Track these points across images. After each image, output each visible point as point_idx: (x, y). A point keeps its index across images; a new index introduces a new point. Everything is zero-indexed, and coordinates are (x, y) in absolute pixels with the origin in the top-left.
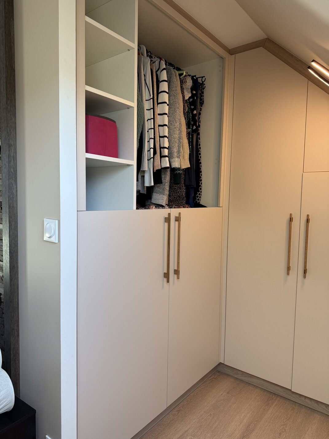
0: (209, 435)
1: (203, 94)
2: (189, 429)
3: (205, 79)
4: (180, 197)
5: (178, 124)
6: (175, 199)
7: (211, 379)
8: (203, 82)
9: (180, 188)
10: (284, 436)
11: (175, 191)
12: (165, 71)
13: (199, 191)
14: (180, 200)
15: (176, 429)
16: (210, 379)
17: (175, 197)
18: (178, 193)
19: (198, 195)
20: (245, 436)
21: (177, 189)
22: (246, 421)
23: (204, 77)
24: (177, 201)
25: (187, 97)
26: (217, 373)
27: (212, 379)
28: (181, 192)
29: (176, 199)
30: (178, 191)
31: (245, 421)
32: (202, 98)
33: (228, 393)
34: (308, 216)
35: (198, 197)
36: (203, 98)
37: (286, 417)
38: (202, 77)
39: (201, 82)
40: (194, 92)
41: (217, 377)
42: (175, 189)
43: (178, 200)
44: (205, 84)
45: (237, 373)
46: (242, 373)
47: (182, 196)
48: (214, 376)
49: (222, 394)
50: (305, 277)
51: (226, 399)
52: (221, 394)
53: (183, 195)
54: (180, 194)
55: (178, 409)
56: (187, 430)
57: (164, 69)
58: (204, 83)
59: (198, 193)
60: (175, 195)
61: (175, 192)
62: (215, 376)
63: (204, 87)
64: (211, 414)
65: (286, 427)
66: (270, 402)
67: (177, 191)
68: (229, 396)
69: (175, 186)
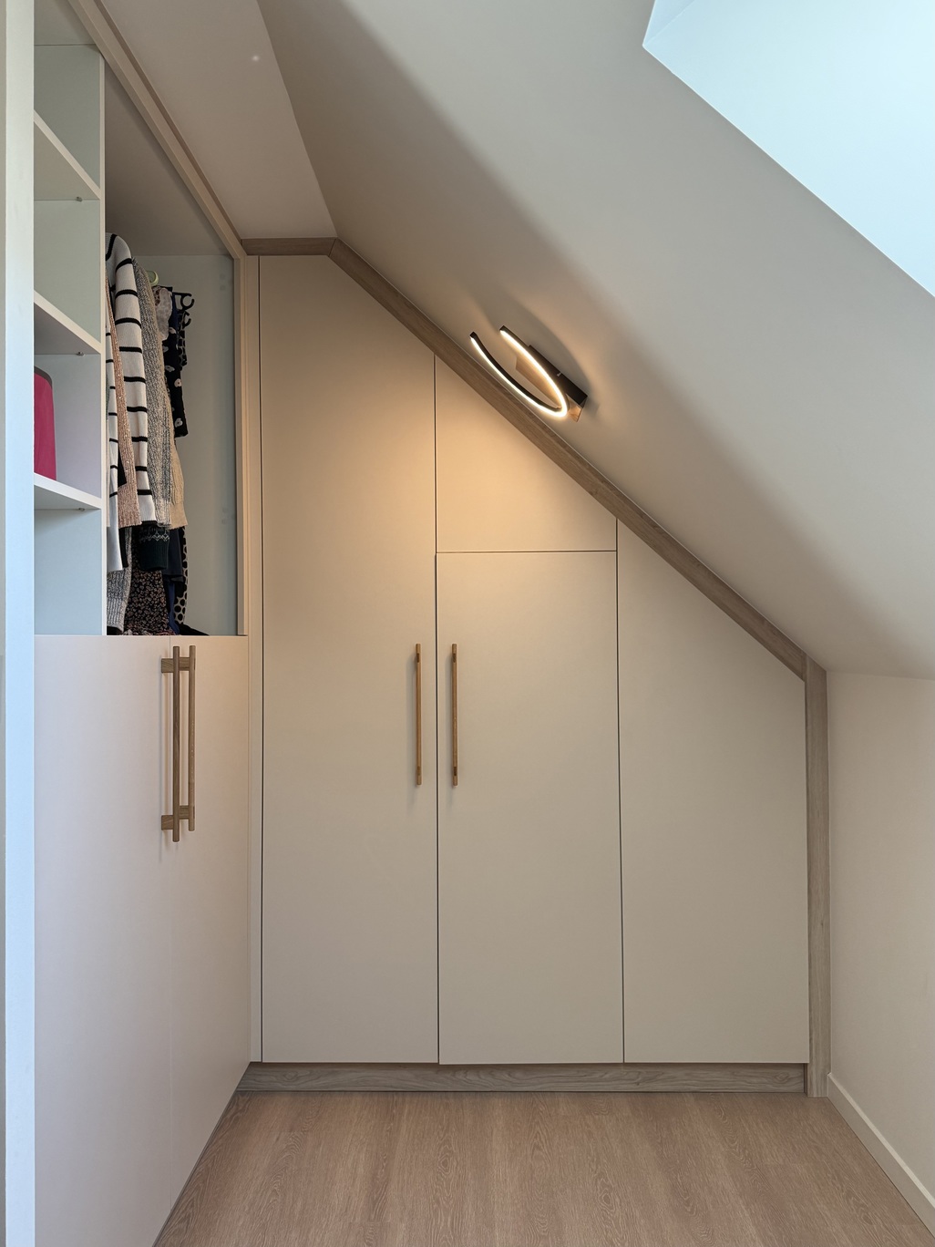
1: (184, 337)
3: (193, 300)
5: (161, 409)
8: (185, 308)
9: (153, 583)
10: (455, 1164)
12: (130, 267)
14: (152, 616)
16: (228, 1116)
19: (179, 604)
20: (377, 1199)
21: (145, 585)
22: (363, 1170)
23: (190, 295)
24: (144, 619)
26: (240, 1097)
27: (235, 1113)
29: (143, 613)
30: (147, 591)
31: (361, 1170)
33: (291, 1130)
34: (454, 646)
35: (178, 609)
37: (440, 1127)
38: (183, 295)
39: (181, 308)
40: (174, 331)
41: (245, 1107)
42: (140, 584)
43: (147, 616)
44: (188, 314)
45: (295, 1076)
46: (309, 1073)
47: (158, 604)
48: (234, 1107)
49: (278, 1139)
50: (454, 783)
51: (293, 1145)
52: (275, 1138)
53: (160, 602)
57: (128, 261)
58: (187, 311)
59: (179, 599)
60: (139, 602)
61: (139, 593)
62: (237, 1105)
63: (186, 322)
64: (274, 1191)
65: (450, 1146)
66: (394, 1111)
67: (145, 589)
68: (297, 1137)
69: (140, 578)
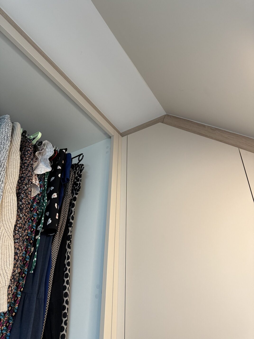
1: (80, 177)
3: (83, 156)
8: (80, 161)
25: (40, 171)
38: (79, 156)
40: (59, 168)
44: (82, 165)
63: (82, 169)
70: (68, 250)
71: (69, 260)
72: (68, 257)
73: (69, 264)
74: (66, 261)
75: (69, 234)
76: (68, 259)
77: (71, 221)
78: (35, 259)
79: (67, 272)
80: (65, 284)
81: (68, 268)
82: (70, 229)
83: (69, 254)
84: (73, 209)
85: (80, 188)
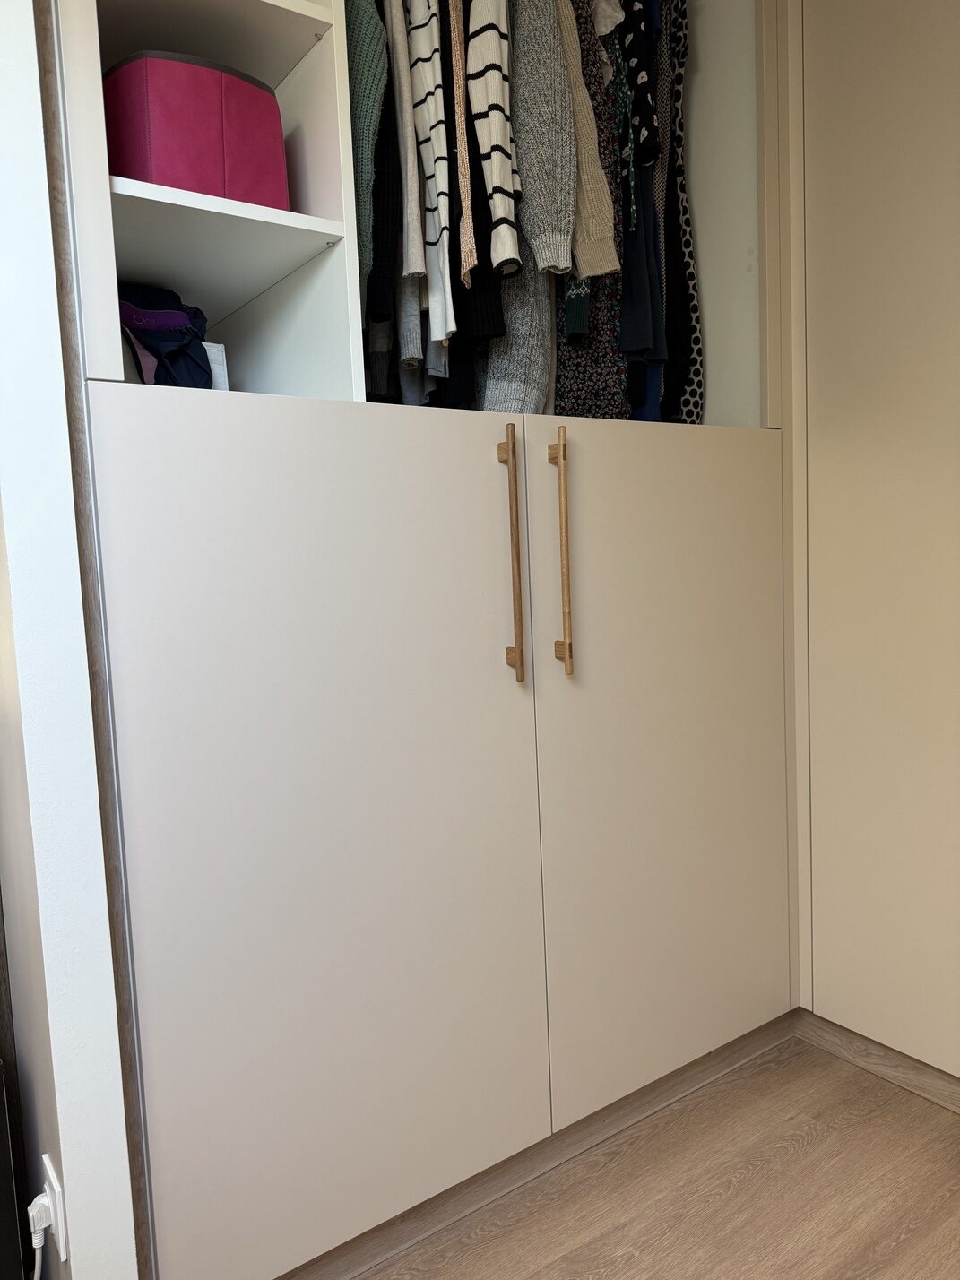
0: (700, 1253)
2: (633, 1220)
4: (596, 395)
6: (578, 405)
7: (760, 1065)
11: (579, 373)
13: (691, 383)
15: (584, 1213)
17: (579, 397)
18: (591, 380)
19: (687, 396)
21: (585, 366)
22: (864, 1226)
25: (606, 26)
27: (769, 1062)
28: (600, 374)
29: (584, 404)
30: (588, 375)
32: (681, 34)
33: (817, 1117)
35: (686, 403)
36: (685, 35)
40: (640, 7)
41: (787, 1059)
43: (591, 407)
45: (865, 1050)
46: (882, 1054)
47: (604, 389)
49: (791, 1119)
51: (802, 1136)
54: (595, 384)
55: (614, 1149)
56: (625, 1225)
59: (688, 389)
60: (579, 390)
61: (578, 378)
64: (730, 1182)
67: (585, 371)
68: (816, 1130)
69: (578, 357)
70: (682, 196)
71: (687, 216)
72: (685, 208)
73: (688, 222)
74: (682, 219)
75: (680, 162)
76: (685, 213)
77: (679, 132)
78: (634, 207)
79: (688, 237)
80: (687, 259)
81: (688, 229)
82: (679, 151)
83: (685, 204)
84: (679, 105)
85: (687, 48)
